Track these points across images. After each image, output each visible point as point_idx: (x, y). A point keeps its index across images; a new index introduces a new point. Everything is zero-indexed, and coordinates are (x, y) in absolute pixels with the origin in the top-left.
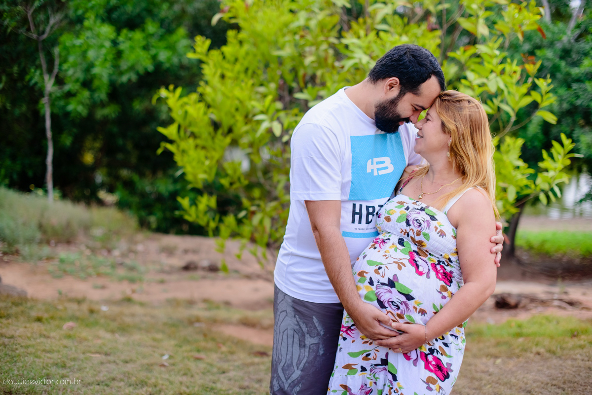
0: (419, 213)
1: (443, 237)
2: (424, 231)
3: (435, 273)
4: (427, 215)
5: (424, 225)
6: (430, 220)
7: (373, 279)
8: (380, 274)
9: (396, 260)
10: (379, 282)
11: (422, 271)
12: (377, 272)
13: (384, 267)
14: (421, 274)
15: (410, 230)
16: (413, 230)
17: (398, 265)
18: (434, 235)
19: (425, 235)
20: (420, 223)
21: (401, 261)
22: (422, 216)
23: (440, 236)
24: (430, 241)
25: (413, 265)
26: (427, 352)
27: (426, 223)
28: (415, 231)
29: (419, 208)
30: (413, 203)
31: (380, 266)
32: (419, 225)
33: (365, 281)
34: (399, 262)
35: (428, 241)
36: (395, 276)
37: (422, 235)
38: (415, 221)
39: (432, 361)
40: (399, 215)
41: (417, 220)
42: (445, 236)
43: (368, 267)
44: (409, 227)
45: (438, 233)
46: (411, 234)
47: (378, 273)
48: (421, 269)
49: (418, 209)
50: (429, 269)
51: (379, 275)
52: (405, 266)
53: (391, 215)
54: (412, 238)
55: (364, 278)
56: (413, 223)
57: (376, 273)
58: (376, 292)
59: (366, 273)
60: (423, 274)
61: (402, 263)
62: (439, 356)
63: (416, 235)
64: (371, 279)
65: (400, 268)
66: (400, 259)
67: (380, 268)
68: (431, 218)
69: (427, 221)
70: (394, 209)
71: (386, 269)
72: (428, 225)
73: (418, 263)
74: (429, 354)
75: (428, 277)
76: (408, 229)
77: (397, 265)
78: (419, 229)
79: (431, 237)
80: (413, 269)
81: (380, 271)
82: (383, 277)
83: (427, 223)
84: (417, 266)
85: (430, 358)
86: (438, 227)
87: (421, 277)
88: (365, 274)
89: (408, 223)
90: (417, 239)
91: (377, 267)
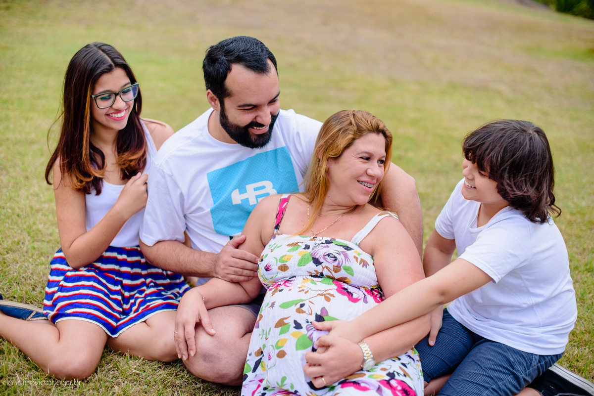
0: (328, 247)
1: (366, 267)
2: (344, 265)
3: (372, 297)
4: (339, 247)
5: (340, 258)
6: (346, 251)
7: (299, 321)
8: (305, 312)
9: (321, 293)
10: (308, 322)
11: (356, 297)
12: (299, 311)
13: (307, 303)
14: (356, 300)
15: (323, 268)
16: (327, 268)
17: (325, 297)
18: (356, 266)
19: (347, 269)
20: (335, 257)
21: (327, 292)
22: (332, 249)
23: (363, 266)
24: (355, 274)
25: (344, 294)
26: (387, 378)
27: (342, 255)
28: (331, 267)
29: (324, 242)
30: (311, 240)
31: (301, 303)
32: (334, 259)
33: (288, 328)
34: (325, 293)
35: (353, 276)
36: (323, 309)
37: (342, 270)
38: (327, 257)
39: (397, 387)
40: (300, 257)
41: (328, 255)
42: (369, 265)
43: (286, 310)
44: (320, 266)
45: (360, 264)
46: (326, 272)
47: (303, 312)
48: (355, 296)
49: (322, 243)
50: (364, 295)
51: (304, 314)
52: (334, 297)
53: (287, 262)
54: (328, 277)
55: (285, 326)
56: (325, 259)
57: (300, 313)
58: (308, 335)
59: (286, 318)
60: (359, 300)
61: (329, 294)
62: (402, 378)
63: (333, 272)
64: (295, 322)
65: (328, 299)
66: (326, 291)
67: (302, 306)
68: (345, 249)
69: (342, 252)
70: (288, 254)
71: (311, 304)
72: (346, 256)
73: (349, 290)
74: (390, 380)
75: (366, 301)
76: (319, 269)
77: (323, 297)
78: (336, 264)
79: (354, 271)
80: (346, 298)
81: (303, 309)
82: (311, 314)
83: (344, 255)
84: (350, 294)
85: (393, 382)
86: (357, 256)
87: (357, 303)
88: (285, 321)
89: (317, 262)
90: (337, 276)
91: (298, 306)
